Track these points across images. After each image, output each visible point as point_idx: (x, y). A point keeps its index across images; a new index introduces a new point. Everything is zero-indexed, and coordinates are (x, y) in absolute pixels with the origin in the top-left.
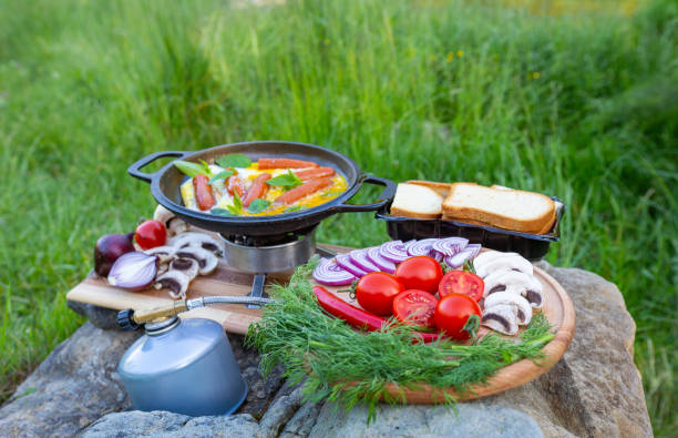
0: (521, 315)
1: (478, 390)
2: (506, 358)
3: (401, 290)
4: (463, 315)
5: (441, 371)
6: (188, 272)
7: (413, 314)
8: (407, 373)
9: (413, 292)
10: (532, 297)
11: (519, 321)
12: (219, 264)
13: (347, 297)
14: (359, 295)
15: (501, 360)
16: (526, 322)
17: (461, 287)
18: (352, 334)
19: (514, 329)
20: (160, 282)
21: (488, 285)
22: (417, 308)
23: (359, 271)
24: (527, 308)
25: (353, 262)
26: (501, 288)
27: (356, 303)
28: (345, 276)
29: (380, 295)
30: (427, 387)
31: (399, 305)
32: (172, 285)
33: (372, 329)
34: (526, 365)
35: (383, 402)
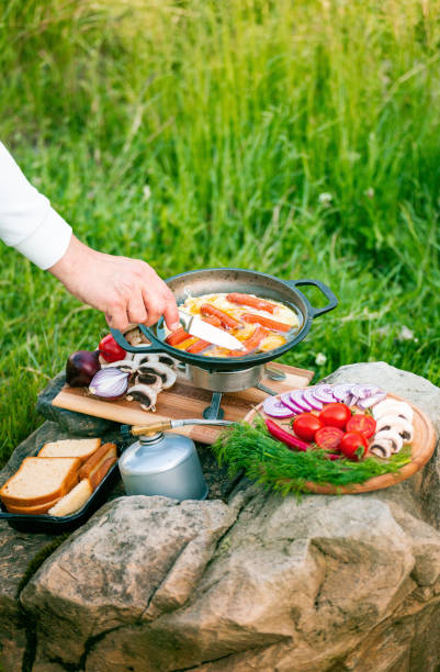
0: (394, 446)
1: (358, 488)
2: (377, 471)
3: (322, 427)
4: (354, 445)
5: (337, 476)
6: (154, 386)
7: (327, 442)
8: (319, 476)
9: (329, 429)
10: (405, 435)
11: (392, 450)
12: (178, 379)
13: (286, 427)
14: (295, 426)
15: (374, 472)
16: (397, 451)
17: (361, 427)
18: (287, 451)
19: (388, 455)
20: (131, 394)
21: (379, 425)
22: (330, 438)
23: (297, 409)
24: (400, 442)
25: (292, 401)
26: (388, 428)
27: (292, 433)
28: (287, 412)
29: (308, 429)
30: (329, 485)
31: (319, 436)
32: (142, 398)
33: (300, 450)
34: (389, 476)
35: (303, 493)
